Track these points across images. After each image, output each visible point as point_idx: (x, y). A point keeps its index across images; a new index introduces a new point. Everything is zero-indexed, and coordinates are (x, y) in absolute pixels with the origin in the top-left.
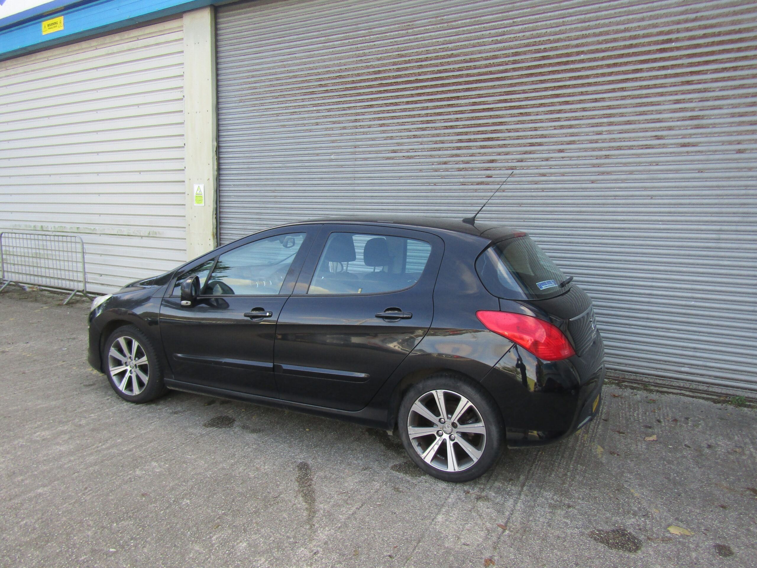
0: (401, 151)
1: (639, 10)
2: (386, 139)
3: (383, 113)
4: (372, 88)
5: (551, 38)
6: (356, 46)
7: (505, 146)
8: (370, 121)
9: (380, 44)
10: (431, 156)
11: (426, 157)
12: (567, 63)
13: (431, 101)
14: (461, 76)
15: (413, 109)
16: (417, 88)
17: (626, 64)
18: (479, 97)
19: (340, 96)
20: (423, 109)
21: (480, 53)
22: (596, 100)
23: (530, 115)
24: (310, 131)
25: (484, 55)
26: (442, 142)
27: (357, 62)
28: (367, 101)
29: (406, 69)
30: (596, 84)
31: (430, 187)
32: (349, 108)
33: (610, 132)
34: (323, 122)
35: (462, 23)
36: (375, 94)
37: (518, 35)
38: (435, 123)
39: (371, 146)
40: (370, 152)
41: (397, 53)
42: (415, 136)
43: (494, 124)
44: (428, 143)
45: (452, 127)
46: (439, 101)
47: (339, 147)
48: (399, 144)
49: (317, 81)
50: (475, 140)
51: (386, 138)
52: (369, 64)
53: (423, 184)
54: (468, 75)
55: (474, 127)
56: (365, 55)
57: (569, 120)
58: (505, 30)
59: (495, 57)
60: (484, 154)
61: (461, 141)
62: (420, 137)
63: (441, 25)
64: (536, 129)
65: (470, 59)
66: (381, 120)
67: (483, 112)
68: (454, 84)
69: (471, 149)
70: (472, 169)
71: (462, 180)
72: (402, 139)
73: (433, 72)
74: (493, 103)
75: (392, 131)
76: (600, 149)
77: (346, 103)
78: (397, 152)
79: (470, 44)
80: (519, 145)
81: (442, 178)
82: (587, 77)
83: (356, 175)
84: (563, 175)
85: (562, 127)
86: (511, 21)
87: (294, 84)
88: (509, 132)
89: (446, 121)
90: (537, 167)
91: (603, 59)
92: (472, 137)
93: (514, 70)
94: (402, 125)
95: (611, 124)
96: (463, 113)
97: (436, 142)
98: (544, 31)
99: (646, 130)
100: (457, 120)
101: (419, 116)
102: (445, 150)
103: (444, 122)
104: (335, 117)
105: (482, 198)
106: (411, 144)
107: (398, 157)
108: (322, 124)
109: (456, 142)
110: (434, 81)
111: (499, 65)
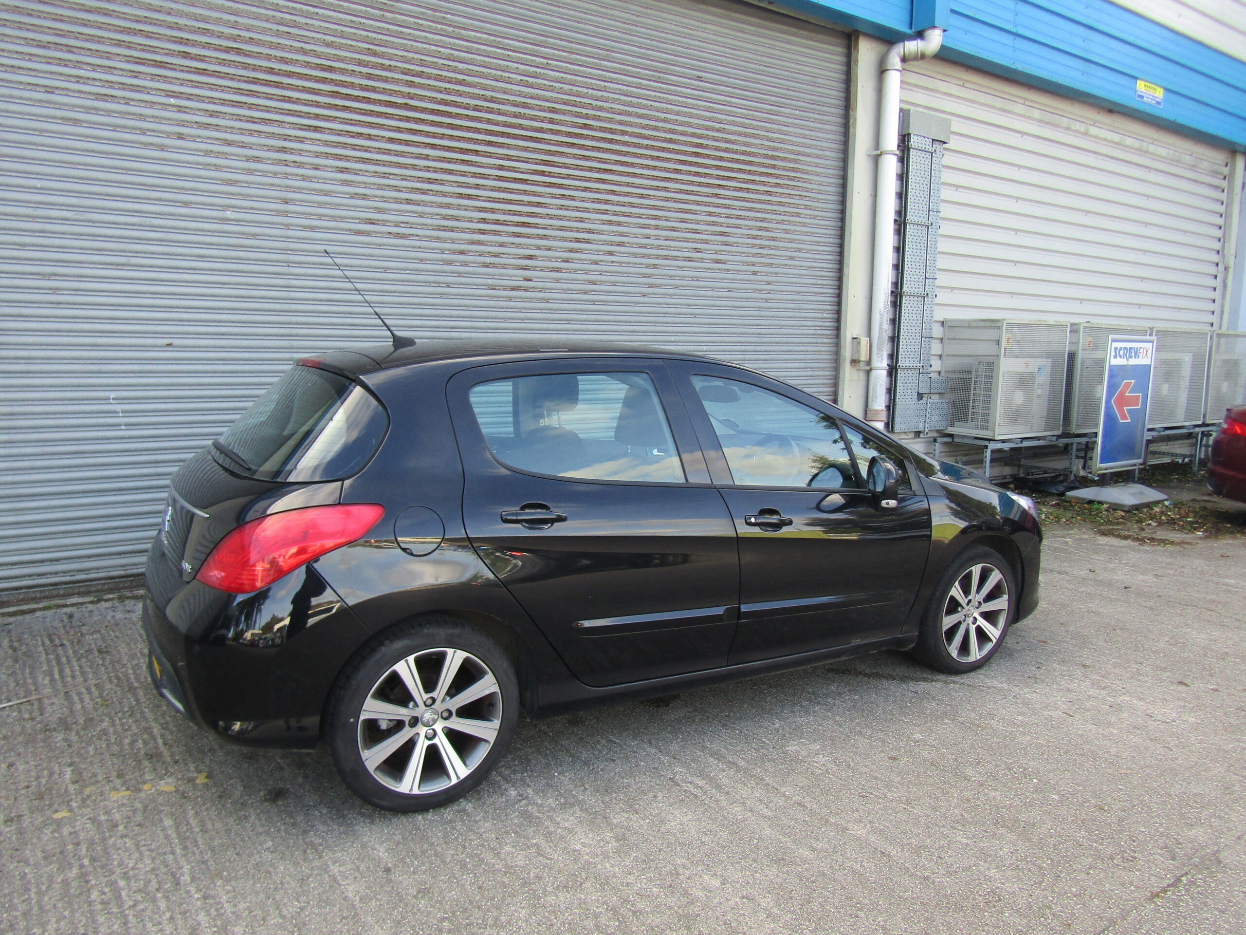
0: (384, 223)
1: (675, 101)
2: (353, 198)
3: (345, 148)
4: (317, 94)
5: (594, 103)
7: (545, 237)
8: (317, 156)
10: (439, 239)
11: (430, 238)
12: (611, 141)
13: (433, 146)
14: (478, 120)
15: (402, 154)
16: (408, 119)
17: (668, 160)
18: (509, 160)
19: (239, 91)
20: (419, 157)
21: (505, 93)
22: (642, 196)
23: (574, 200)
24: (162, 148)
25: (511, 98)
26: (457, 219)
27: (278, 34)
28: (308, 118)
29: (386, 80)
30: (641, 176)
31: (440, 290)
32: (264, 121)
33: (657, 238)
34: (199, 137)
35: (476, 37)
36: (323, 107)
37: (555, 84)
38: (443, 184)
39: (321, 205)
40: (320, 217)
41: (367, 46)
42: (408, 202)
43: (530, 204)
44: (432, 215)
45: (469, 197)
46: (447, 151)
47: (245, 196)
48: (380, 211)
49: (176, 42)
50: (504, 223)
51: (354, 196)
52: (308, 47)
53: (428, 283)
54: (489, 122)
55: (504, 203)
56: (295, 25)
57: (617, 215)
58: (538, 70)
59: (525, 106)
60: (518, 246)
61: (484, 221)
62: (419, 205)
63: (443, 27)
64: (581, 220)
65: (492, 97)
66: (340, 160)
67: (515, 182)
68: (469, 129)
69: (501, 235)
70: (504, 266)
71: (490, 282)
72: (385, 201)
73: (433, 100)
74: (527, 173)
75: (366, 185)
76: (649, 257)
77: (258, 110)
78: (378, 224)
79: (490, 73)
80: (565, 239)
81: (460, 276)
82: (632, 165)
83: (292, 258)
84: (614, 284)
85: (610, 223)
86: (545, 61)
87: (100, 28)
88: (551, 218)
89: (461, 185)
90: (586, 272)
91: (647, 147)
92: (502, 217)
93: (552, 131)
94: (384, 177)
95: (657, 228)
96: (485, 178)
97: (445, 217)
98: (585, 90)
99: (687, 241)
100: (477, 187)
101: (414, 167)
102: (462, 232)
103: (458, 186)
104: (232, 133)
105: (520, 310)
106: (402, 213)
107: (379, 233)
108: (194, 138)
109: (478, 222)
110: (437, 115)
111: (531, 119)
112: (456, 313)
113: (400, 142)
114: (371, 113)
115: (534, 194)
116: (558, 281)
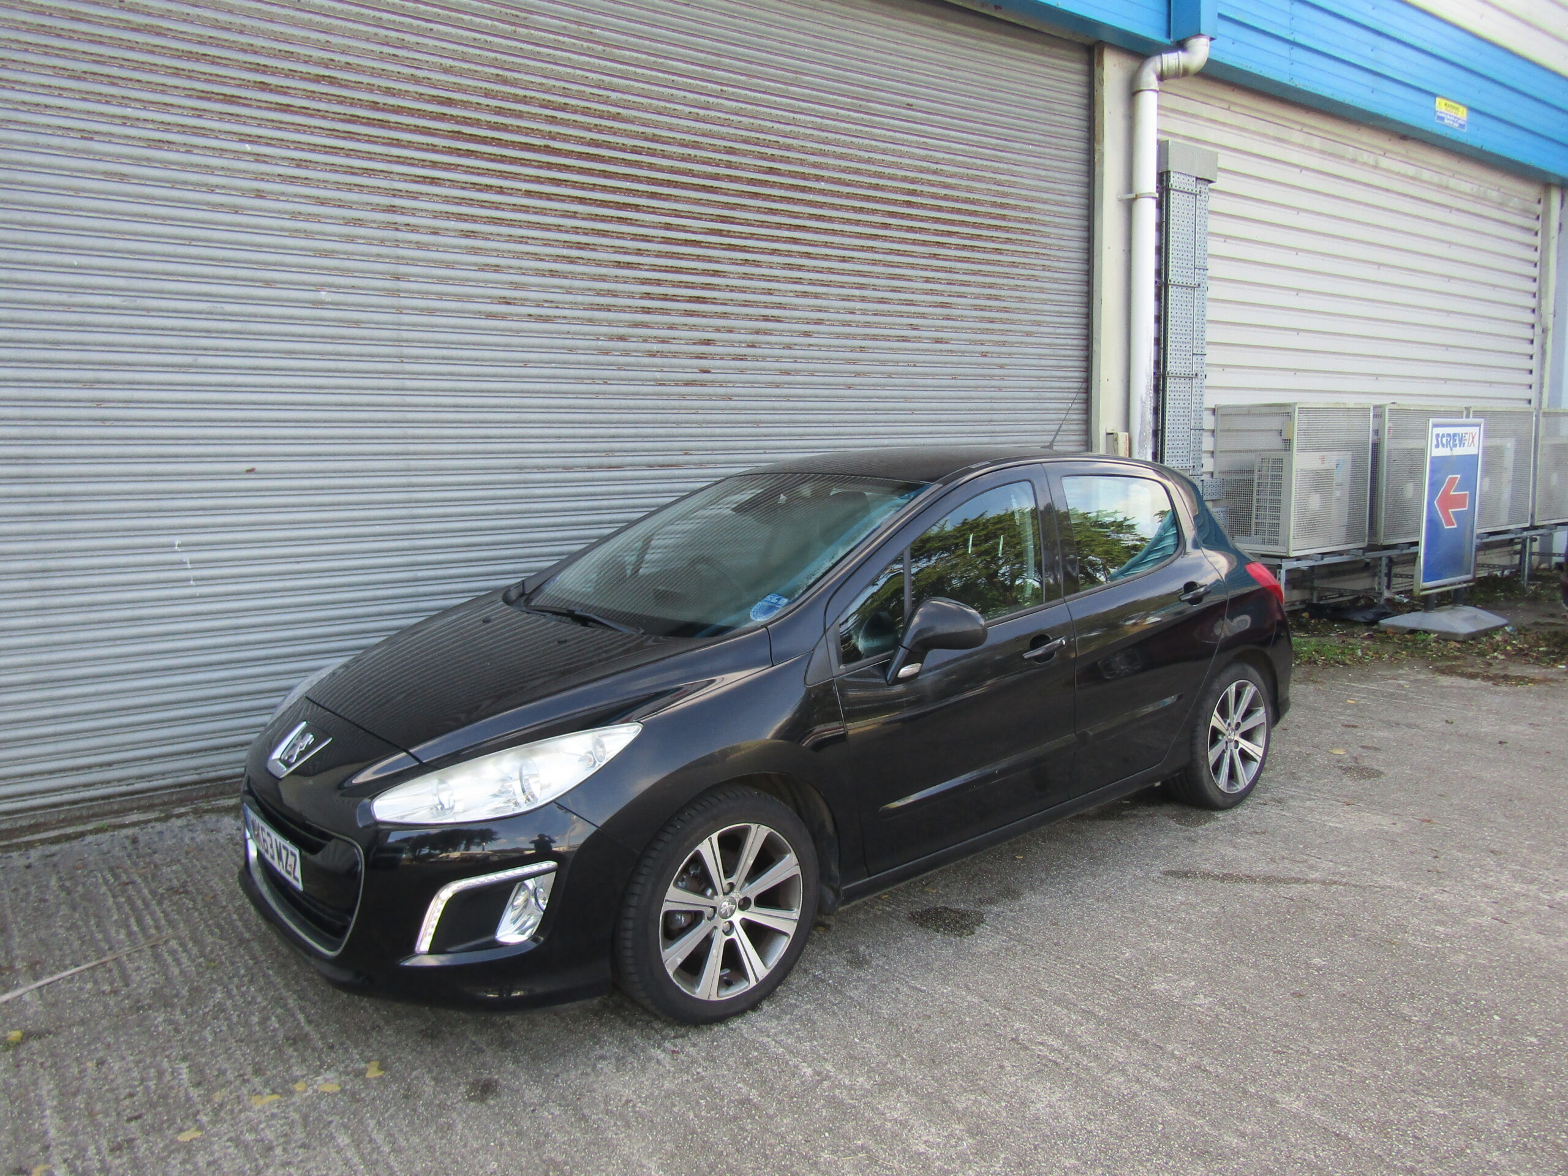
0: (523, 302)
2: (483, 270)
3: (470, 205)
4: (433, 135)
5: (781, 140)
6: (378, 14)
7: (725, 315)
8: (435, 217)
9: (446, 34)
10: (591, 321)
11: (581, 321)
12: (803, 189)
13: (582, 201)
14: (638, 165)
15: (543, 212)
16: (550, 166)
17: (874, 212)
18: (677, 216)
19: (333, 133)
20: (566, 214)
21: (670, 129)
22: (843, 259)
23: (761, 266)
24: (236, 210)
25: (679, 136)
26: (614, 294)
27: (382, 56)
28: (423, 167)
29: (520, 115)
30: (842, 233)
31: (597, 388)
32: (367, 172)
33: (864, 312)
34: (283, 194)
35: (631, 58)
36: (442, 153)
37: (732, 117)
38: (595, 250)
39: (442, 280)
40: (441, 296)
41: (495, 71)
42: (553, 274)
43: (705, 273)
44: (583, 291)
45: (629, 266)
46: (599, 206)
47: (344, 271)
48: (517, 286)
49: (250, 70)
50: (674, 299)
51: (483, 268)
52: (420, 74)
53: (579, 380)
54: (651, 167)
55: (672, 272)
56: (403, 45)
57: (814, 284)
58: (711, 100)
59: (696, 146)
60: (692, 328)
61: (648, 296)
62: (566, 277)
63: (591, 45)
64: (770, 292)
65: (654, 135)
66: (466, 221)
67: (686, 245)
68: (626, 177)
69: (669, 314)
70: (675, 355)
71: (658, 375)
72: (523, 274)
73: (580, 141)
74: (701, 233)
75: (499, 253)
76: (854, 337)
77: (359, 158)
78: (514, 304)
79: (650, 105)
80: (748, 317)
81: (619, 369)
82: (831, 219)
83: (406, 351)
84: (812, 374)
85: (805, 295)
86: (719, 87)
87: (152, 52)
88: (732, 291)
89: (618, 250)
90: (778, 358)
91: (848, 196)
92: (671, 291)
93: (730, 178)
94: (521, 242)
95: (863, 299)
96: (649, 241)
97: (599, 293)
98: (769, 124)
99: (901, 315)
100: (639, 252)
101: (559, 228)
102: (620, 311)
103: (615, 252)
104: (325, 188)
105: (696, 411)
106: (545, 288)
107: (517, 315)
108: (278, 196)
109: (641, 298)
110: (585, 159)
111: (704, 163)
112: (616, 417)
113: (540, 195)
114: (503, 159)
115: (709, 259)
116: (742, 371)
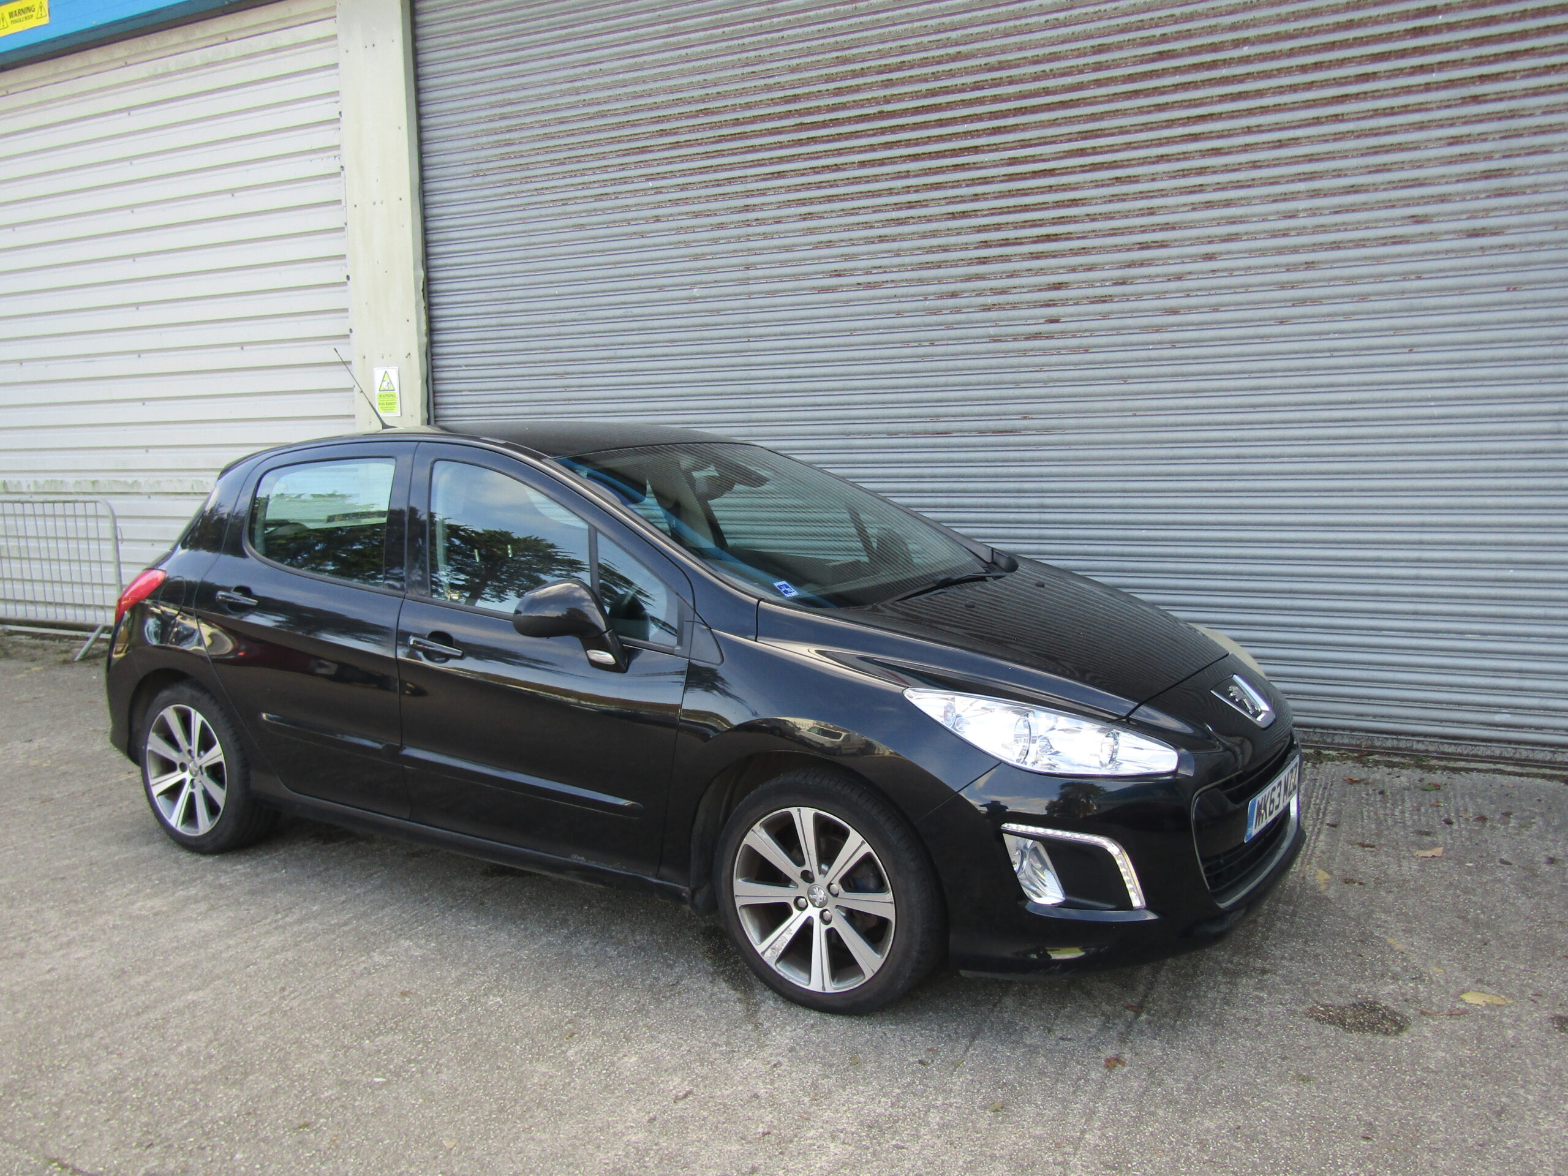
0: (852, 272)
2: (817, 248)
3: (808, 189)
4: (780, 133)
6: (740, 42)
7: (1084, 251)
8: (779, 208)
9: (795, 36)
10: (921, 281)
11: (909, 282)
12: (1213, 65)
13: (916, 157)
14: (980, 101)
15: (876, 179)
16: (883, 131)
17: (1341, 63)
18: (1023, 147)
19: (707, 155)
20: (899, 176)
21: (1020, 49)
22: (1280, 144)
23: (1137, 182)
24: (642, 235)
25: (1029, 54)
26: (945, 249)
27: (743, 78)
28: (771, 164)
29: (857, 89)
30: (1278, 108)
31: (921, 350)
32: (730, 181)
33: (1313, 212)
34: (671, 215)
36: (787, 147)
37: (1103, 7)
38: (926, 206)
39: (783, 264)
40: (781, 278)
41: (835, 54)
42: (882, 239)
43: (1058, 205)
44: (912, 252)
45: (964, 215)
46: (932, 158)
47: (711, 270)
48: (847, 258)
49: (653, 123)
50: (1018, 242)
51: (817, 246)
52: (771, 81)
53: (906, 343)
54: (996, 99)
55: (1015, 212)
56: (761, 61)
57: (1223, 189)
59: (1055, 57)
60: (1040, 272)
61: (986, 244)
62: (894, 240)
64: (1151, 212)
65: (1000, 62)
66: (804, 204)
67: (1034, 178)
68: (965, 119)
69: (1010, 261)
70: (1015, 306)
71: (992, 331)
72: (853, 245)
73: (916, 95)
74: (1054, 159)
75: (831, 229)
76: (1295, 250)
77: (723, 170)
78: (844, 275)
79: (997, 30)
80: (1117, 248)
81: (949, 329)
82: (1260, 93)
83: (752, 331)
84: (1215, 309)
85: (1209, 205)
87: (599, 131)
88: (1093, 220)
89: (951, 201)
90: (1159, 295)
91: (1291, 53)
92: (1012, 234)
93: (1098, 83)
94: (852, 214)
95: (1315, 194)
96: (987, 183)
97: (930, 250)
99: (1391, 205)
100: (976, 198)
101: (890, 192)
102: (951, 266)
103: (948, 204)
104: (699, 203)
105: (1040, 368)
106: (874, 255)
107: (847, 286)
108: (668, 217)
109: (976, 248)
110: (921, 113)
111: (1063, 75)
112: (943, 380)
113: (872, 163)
114: (840, 137)
115: (1065, 188)
116: (1105, 316)
